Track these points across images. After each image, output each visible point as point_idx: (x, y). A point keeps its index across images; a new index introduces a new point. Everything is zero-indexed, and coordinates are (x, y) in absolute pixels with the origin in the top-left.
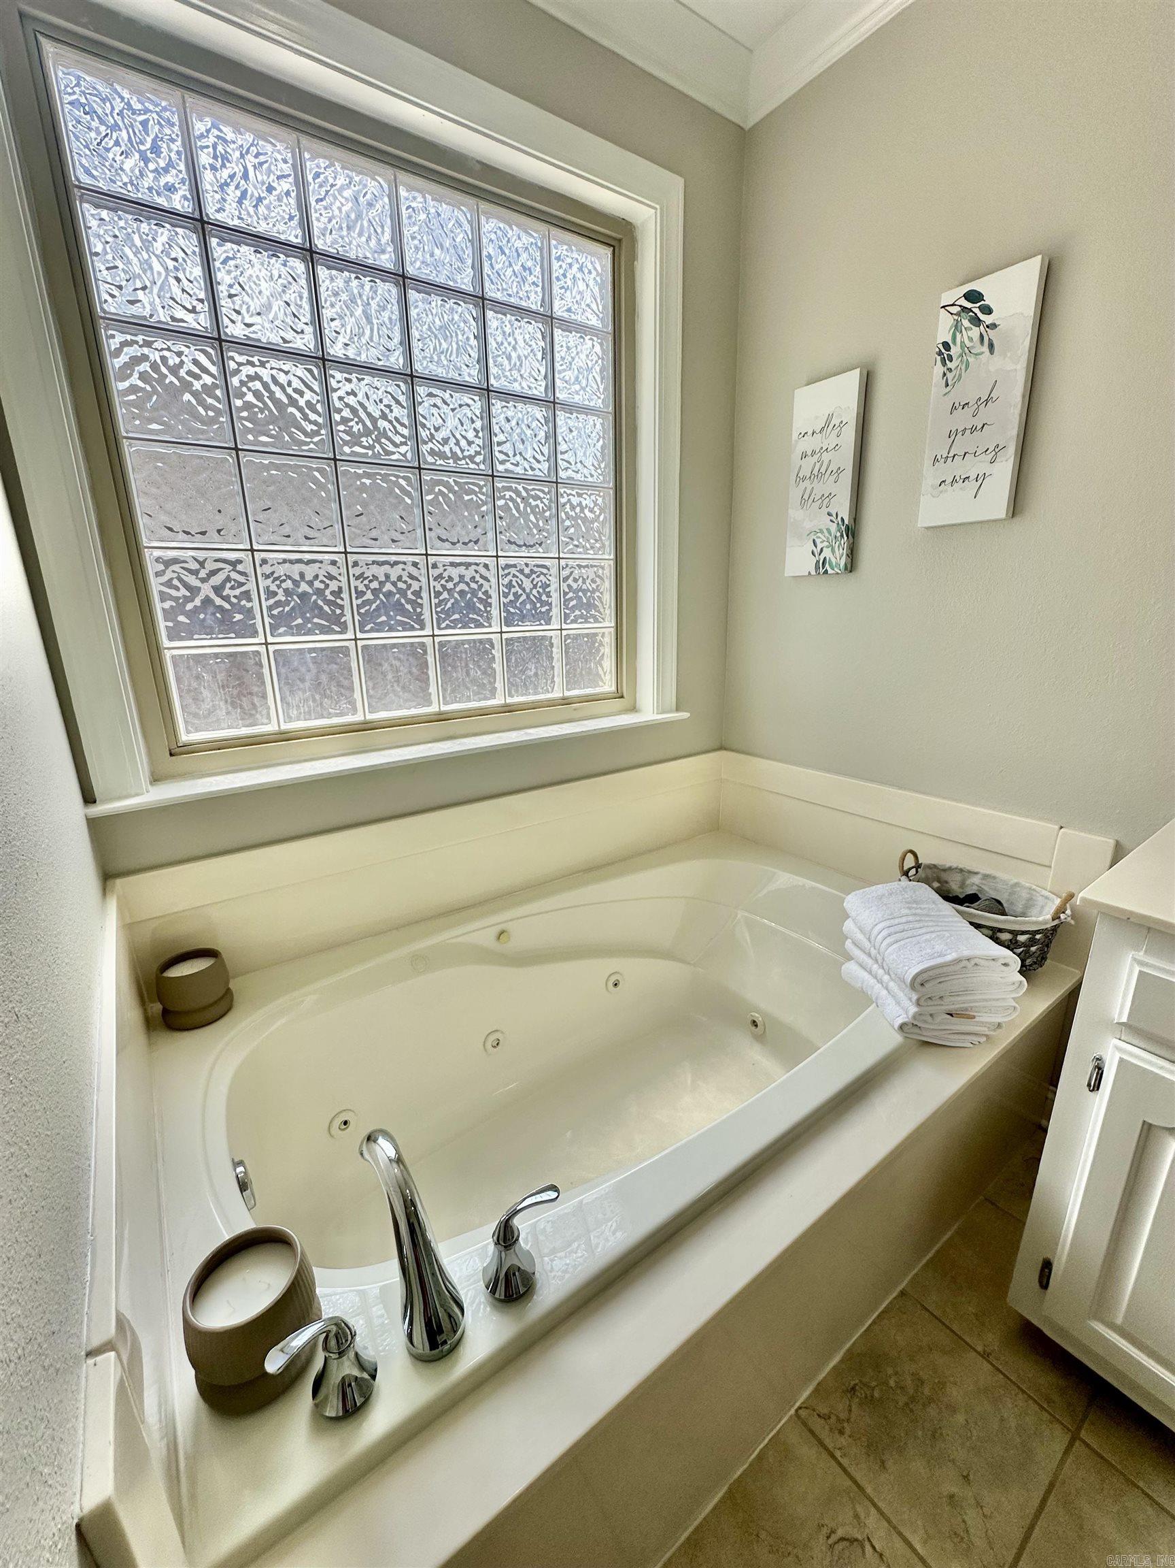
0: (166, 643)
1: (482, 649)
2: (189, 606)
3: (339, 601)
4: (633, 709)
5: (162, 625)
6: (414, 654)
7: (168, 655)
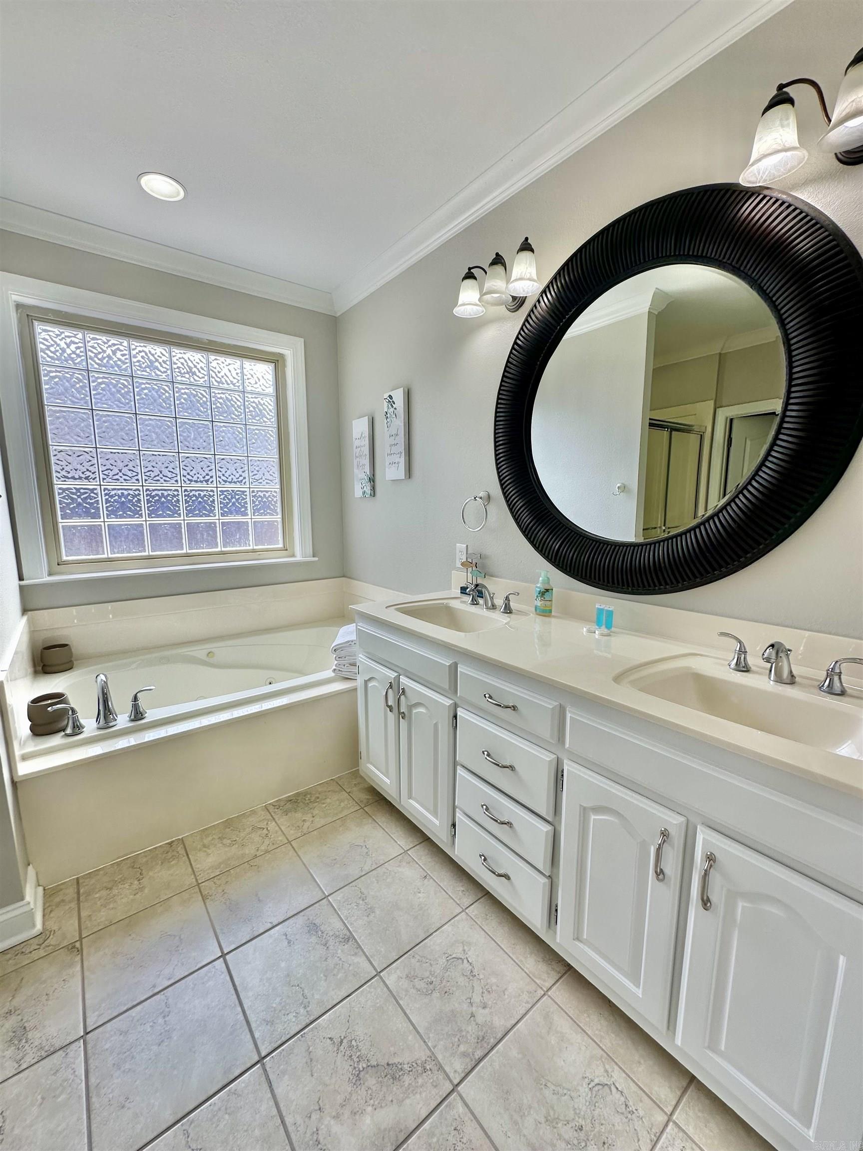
0: (60, 520)
1: (211, 527)
2: (72, 506)
3: (139, 505)
4: (293, 556)
5: (59, 513)
6: (175, 528)
7: (60, 525)
